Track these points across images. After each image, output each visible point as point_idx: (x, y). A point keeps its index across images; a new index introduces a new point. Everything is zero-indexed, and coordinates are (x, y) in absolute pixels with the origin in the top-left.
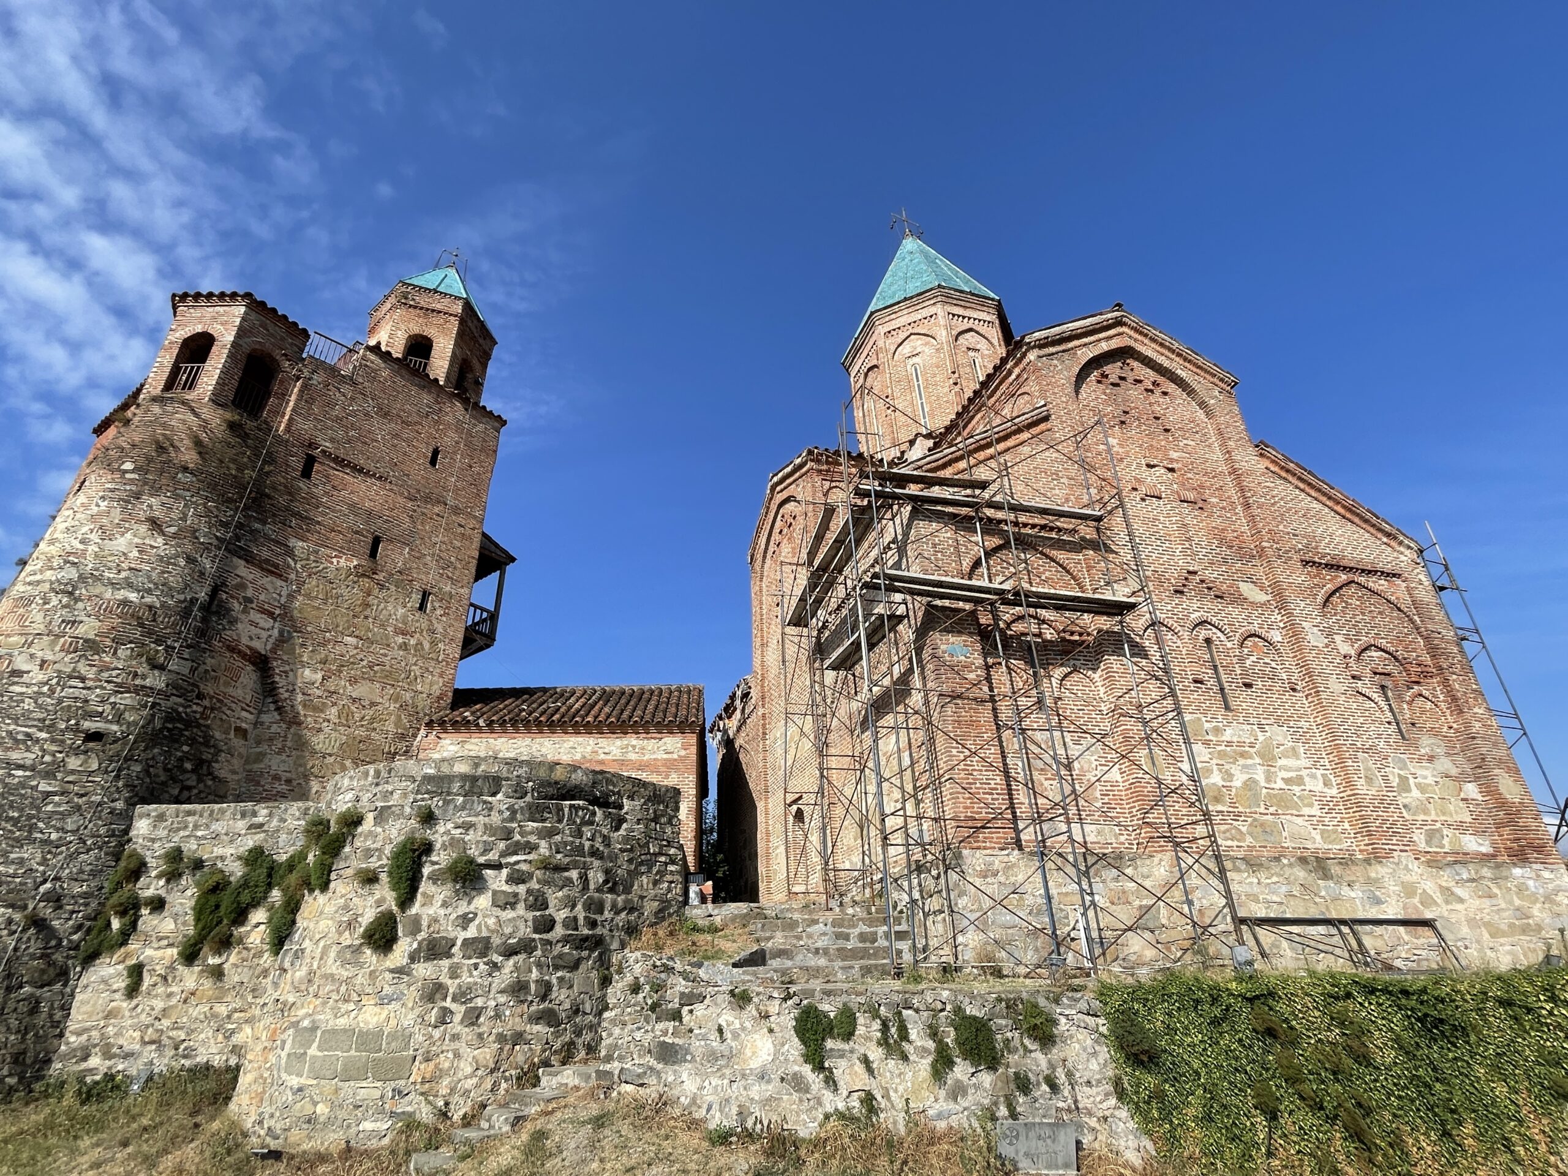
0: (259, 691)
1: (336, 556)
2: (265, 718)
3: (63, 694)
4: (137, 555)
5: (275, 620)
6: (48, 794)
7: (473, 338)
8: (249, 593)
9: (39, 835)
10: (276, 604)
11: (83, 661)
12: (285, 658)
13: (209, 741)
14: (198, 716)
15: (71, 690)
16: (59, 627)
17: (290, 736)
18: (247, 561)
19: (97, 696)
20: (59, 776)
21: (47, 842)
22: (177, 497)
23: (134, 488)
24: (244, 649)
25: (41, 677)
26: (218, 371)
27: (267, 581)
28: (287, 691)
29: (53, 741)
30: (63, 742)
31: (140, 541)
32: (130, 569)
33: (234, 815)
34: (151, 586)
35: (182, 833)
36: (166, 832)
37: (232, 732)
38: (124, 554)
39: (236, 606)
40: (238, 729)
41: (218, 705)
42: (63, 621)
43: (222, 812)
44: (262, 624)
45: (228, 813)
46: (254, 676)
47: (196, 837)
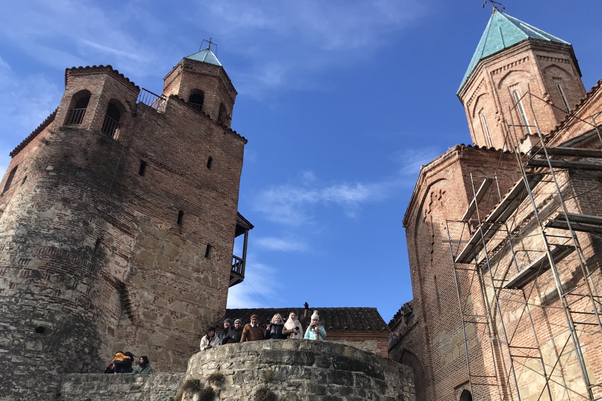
0: (120, 306)
1: (159, 223)
2: (123, 323)
3: (22, 303)
4: (58, 220)
5: (128, 261)
6: (17, 364)
7: (226, 91)
8: (115, 244)
9: (13, 390)
10: (128, 251)
11: (32, 283)
12: (134, 285)
13: (96, 336)
14: (91, 319)
15: (27, 301)
16: (19, 262)
17: (137, 334)
18: (114, 225)
19: (40, 305)
20: (23, 353)
21: (17, 394)
22: (77, 185)
23: (54, 181)
24: (112, 278)
25: (11, 293)
26: (94, 112)
27: (124, 237)
28: (136, 305)
29: (19, 331)
30: (23, 332)
31: (59, 212)
32: (54, 228)
33: (122, 381)
34: (66, 239)
35: (91, 392)
36: (81, 390)
37: (107, 331)
38: (51, 219)
39: (109, 253)
40: (110, 329)
41: (100, 313)
42: (21, 259)
43: (114, 378)
44: (121, 264)
45: (118, 379)
46: (117, 296)
47: (100, 394)
